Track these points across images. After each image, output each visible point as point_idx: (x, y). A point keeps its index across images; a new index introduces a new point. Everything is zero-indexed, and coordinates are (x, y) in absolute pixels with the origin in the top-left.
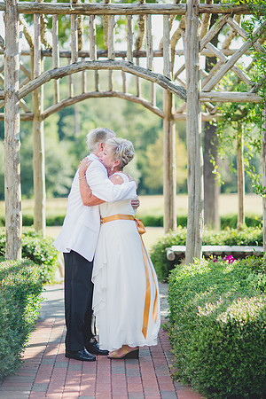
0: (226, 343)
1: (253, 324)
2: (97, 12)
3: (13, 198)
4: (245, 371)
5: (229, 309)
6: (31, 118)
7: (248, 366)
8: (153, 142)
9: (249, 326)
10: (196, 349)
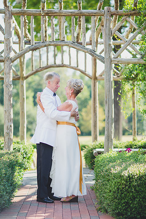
0: (127, 187)
1: (142, 176)
2: (55, 14)
3: (8, 116)
4: (138, 203)
5: (128, 169)
6: (19, 79)
7: (139, 200)
8: (85, 107)
9: (140, 178)
10: (110, 191)
